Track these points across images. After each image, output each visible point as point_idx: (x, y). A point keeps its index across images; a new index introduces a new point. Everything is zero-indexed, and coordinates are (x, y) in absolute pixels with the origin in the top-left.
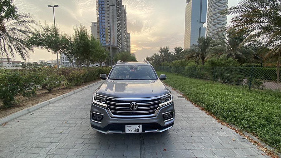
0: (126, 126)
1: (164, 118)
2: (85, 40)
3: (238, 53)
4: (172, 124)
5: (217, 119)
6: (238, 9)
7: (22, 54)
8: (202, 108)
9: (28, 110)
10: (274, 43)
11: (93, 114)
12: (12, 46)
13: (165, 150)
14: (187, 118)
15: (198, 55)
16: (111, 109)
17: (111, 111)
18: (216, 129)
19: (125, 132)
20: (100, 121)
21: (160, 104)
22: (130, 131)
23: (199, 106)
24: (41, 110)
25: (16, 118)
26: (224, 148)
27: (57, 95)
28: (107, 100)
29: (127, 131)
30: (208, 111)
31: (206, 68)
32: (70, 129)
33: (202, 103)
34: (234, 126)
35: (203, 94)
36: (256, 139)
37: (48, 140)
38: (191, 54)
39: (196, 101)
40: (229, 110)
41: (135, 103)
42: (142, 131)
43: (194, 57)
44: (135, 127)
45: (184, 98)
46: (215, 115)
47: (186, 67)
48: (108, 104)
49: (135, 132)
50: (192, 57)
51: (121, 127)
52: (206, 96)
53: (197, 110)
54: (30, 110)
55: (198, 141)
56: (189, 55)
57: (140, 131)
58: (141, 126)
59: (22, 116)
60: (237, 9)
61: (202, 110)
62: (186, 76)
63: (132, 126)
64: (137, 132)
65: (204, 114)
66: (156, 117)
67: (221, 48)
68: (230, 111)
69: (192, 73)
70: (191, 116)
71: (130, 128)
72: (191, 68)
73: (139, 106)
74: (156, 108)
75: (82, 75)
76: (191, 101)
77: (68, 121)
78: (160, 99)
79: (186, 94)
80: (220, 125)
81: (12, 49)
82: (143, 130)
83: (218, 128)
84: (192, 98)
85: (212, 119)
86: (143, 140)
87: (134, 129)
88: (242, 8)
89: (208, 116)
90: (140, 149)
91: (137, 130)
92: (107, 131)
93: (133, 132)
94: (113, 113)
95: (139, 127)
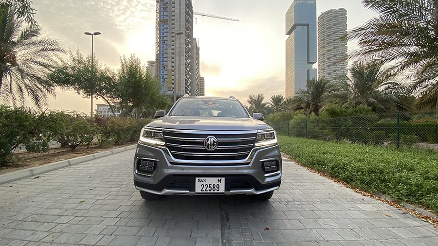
0: (197, 179)
1: (264, 168)
2: (136, 78)
3: (371, 100)
4: (277, 183)
5: (352, 188)
7: (37, 100)
8: (323, 173)
9: (31, 171)
10: (426, 83)
11: (139, 160)
12: (23, 87)
13: (267, 229)
14: (301, 186)
15: (308, 106)
16: (171, 148)
17: (171, 152)
18: (354, 200)
19: (194, 191)
20: (151, 173)
21: (257, 142)
22: (204, 189)
23: (319, 171)
24: (53, 174)
25: (8, 182)
26: (374, 227)
27: (84, 154)
28: (165, 133)
29: (198, 189)
30: (336, 177)
31: (323, 121)
32: (98, 197)
33: (324, 165)
34: (383, 197)
35: (324, 154)
36: (427, 213)
37: (57, 212)
38: (298, 104)
39: (313, 164)
40: (371, 171)
41: (214, 139)
42: (225, 191)
43: (302, 108)
44: (213, 181)
45: (293, 162)
46: (348, 182)
47: (292, 122)
48: (167, 140)
49: (212, 191)
50: (299, 108)
51: (188, 181)
52: (329, 156)
53: (317, 176)
54: (35, 172)
55: (325, 216)
56: (295, 105)
57: (222, 189)
58: (223, 179)
59: (19, 179)
60: (365, 31)
61: (324, 176)
62: (292, 136)
63: (208, 179)
64: (216, 191)
65: (329, 181)
66: (250, 165)
67: (344, 93)
68: (373, 172)
69: (301, 130)
70: (306, 184)
71: (204, 183)
72: (300, 124)
73: (220, 144)
74: (249, 149)
75: (126, 127)
76: (305, 166)
77: (95, 188)
78: (255, 135)
79: (295, 156)
80: (359, 196)
81: (22, 92)
82: (227, 188)
83: (357, 200)
84: (307, 160)
85: (344, 187)
86: (227, 214)
87: (212, 186)
88: (373, 28)
89: (336, 184)
90: (222, 226)
91: (216, 187)
92: (161, 190)
93: (209, 191)
94: (175, 156)
95: (219, 182)
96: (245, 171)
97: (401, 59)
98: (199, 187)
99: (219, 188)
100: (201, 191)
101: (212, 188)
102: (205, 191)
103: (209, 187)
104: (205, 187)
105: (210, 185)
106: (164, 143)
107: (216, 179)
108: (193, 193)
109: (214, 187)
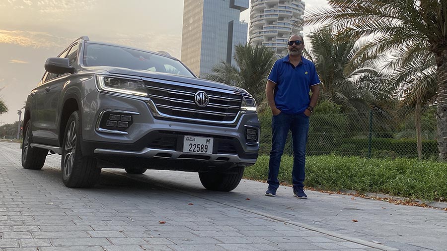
0: (185, 137)
1: (246, 135)
4: (255, 155)
16: (156, 101)
17: (156, 105)
19: (182, 150)
20: (124, 129)
21: (242, 105)
22: (192, 149)
28: (146, 83)
29: (186, 149)
41: (205, 94)
42: (213, 153)
44: (201, 141)
48: (149, 91)
49: (200, 152)
51: (176, 139)
57: (210, 151)
58: (212, 140)
63: (197, 138)
64: (204, 152)
66: (236, 128)
71: (193, 143)
73: (211, 101)
74: (236, 111)
78: (241, 97)
82: (214, 150)
87: (200, 146)
91: (204, 148)
92: (141, 150)
93: (196, 152)
94: (160, 109)
95: (208, 143)
96: (233, 134)
97: (379, 35)
98: (188, 146)
99: (207, 149)
100: (189, 151)
101: (201, 148)
102: (193, 151)
103: (198, 147)
104: (193, 147)
105: (198, 145)
106: (146, 94)
107: (205, 139)
108: (180, 153)
109: (202, 148)
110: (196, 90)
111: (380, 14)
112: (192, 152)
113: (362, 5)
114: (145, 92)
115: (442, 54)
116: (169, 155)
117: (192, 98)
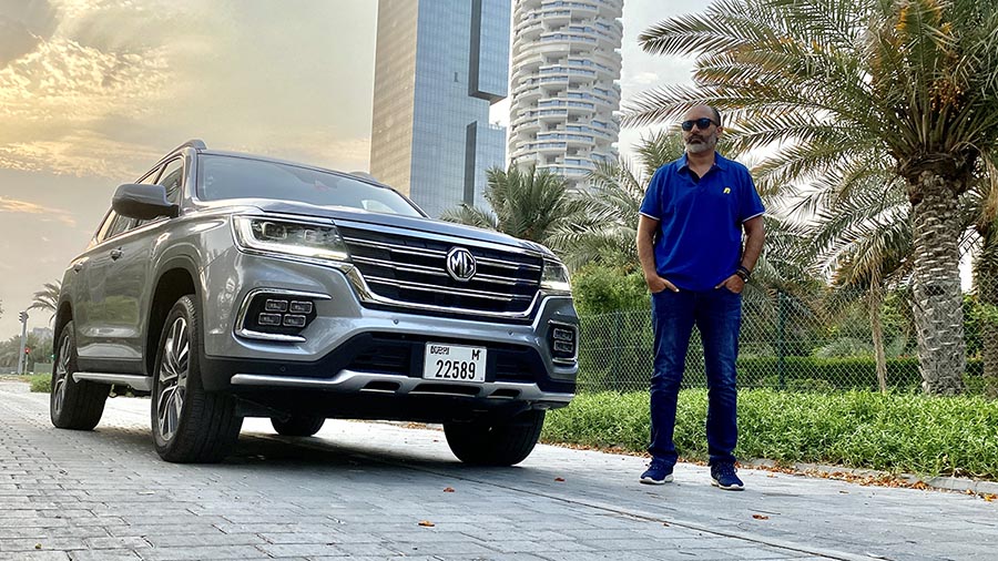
0: (429, 346)
1: (552, 343)
4: (569, 385)
6: (710, 30)
11: (260, 301)
16: (365, 269)
17: (366, 279)
19: (421, 375)
20: (295, 333)
21: (544, 278)
22: (442, 373)
28: (343, 231)
29: (431, 371)
41: (468, 254)
42: (486, 380)
44: (461, 354)
48: (354, 249)
49: (459, 378)
57: (480, 375)
58: (484, 351)
63: (453, 348)
64: (467, 379)
66: (533, 327)
71: (444, 358)
74: (532, 290)
78: (539, 261)
82: (489, 375)
87: (459, 366)
91: (467, 370)
92: (334, 374)
93: (452, 378)
94: (375, 287)
95: (475, 358)
96: (524, 338)
97: (791, 142)
98: (433, 366)
99: (473, 371)
100: (437, 375)
101: (460, 370)
102: (446, 376)
103: (455, 368)
104: (445, 368)
105: (455, 363)
106: (344, 256)
107: (469, 350)
108: (417, 381)
109: (464, 370)
110: (448, 246)
111: (795, 99)
112: (443, 378)
113: (759, 81)
114: (343, 251)
115: (920, 179)
116: (394, 385)
117: (442, 263)
